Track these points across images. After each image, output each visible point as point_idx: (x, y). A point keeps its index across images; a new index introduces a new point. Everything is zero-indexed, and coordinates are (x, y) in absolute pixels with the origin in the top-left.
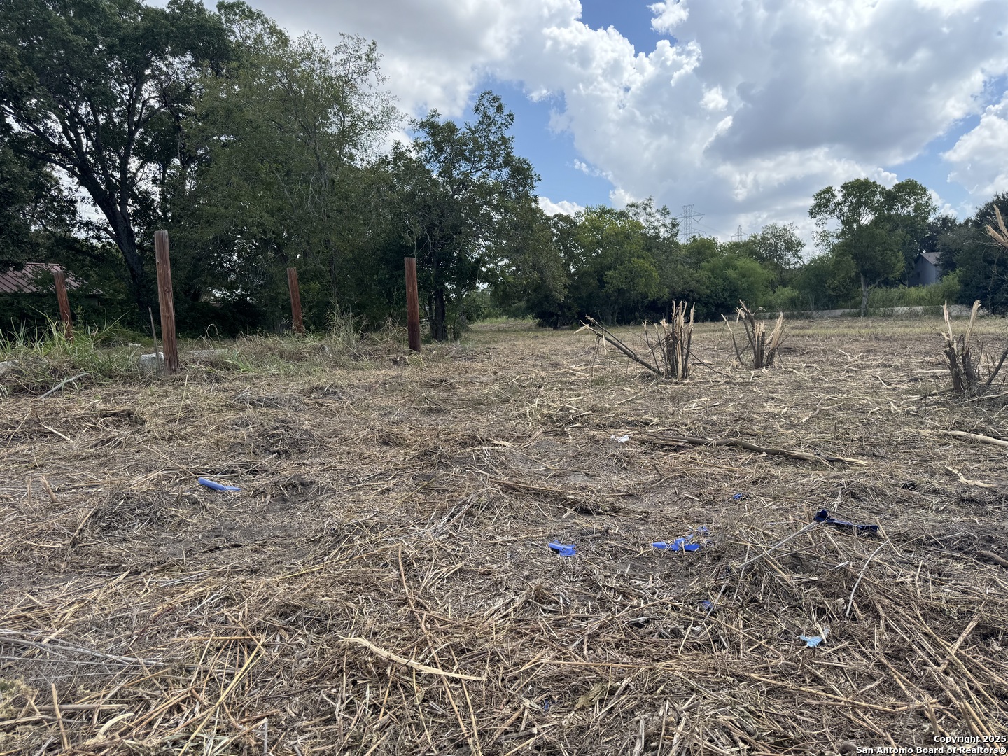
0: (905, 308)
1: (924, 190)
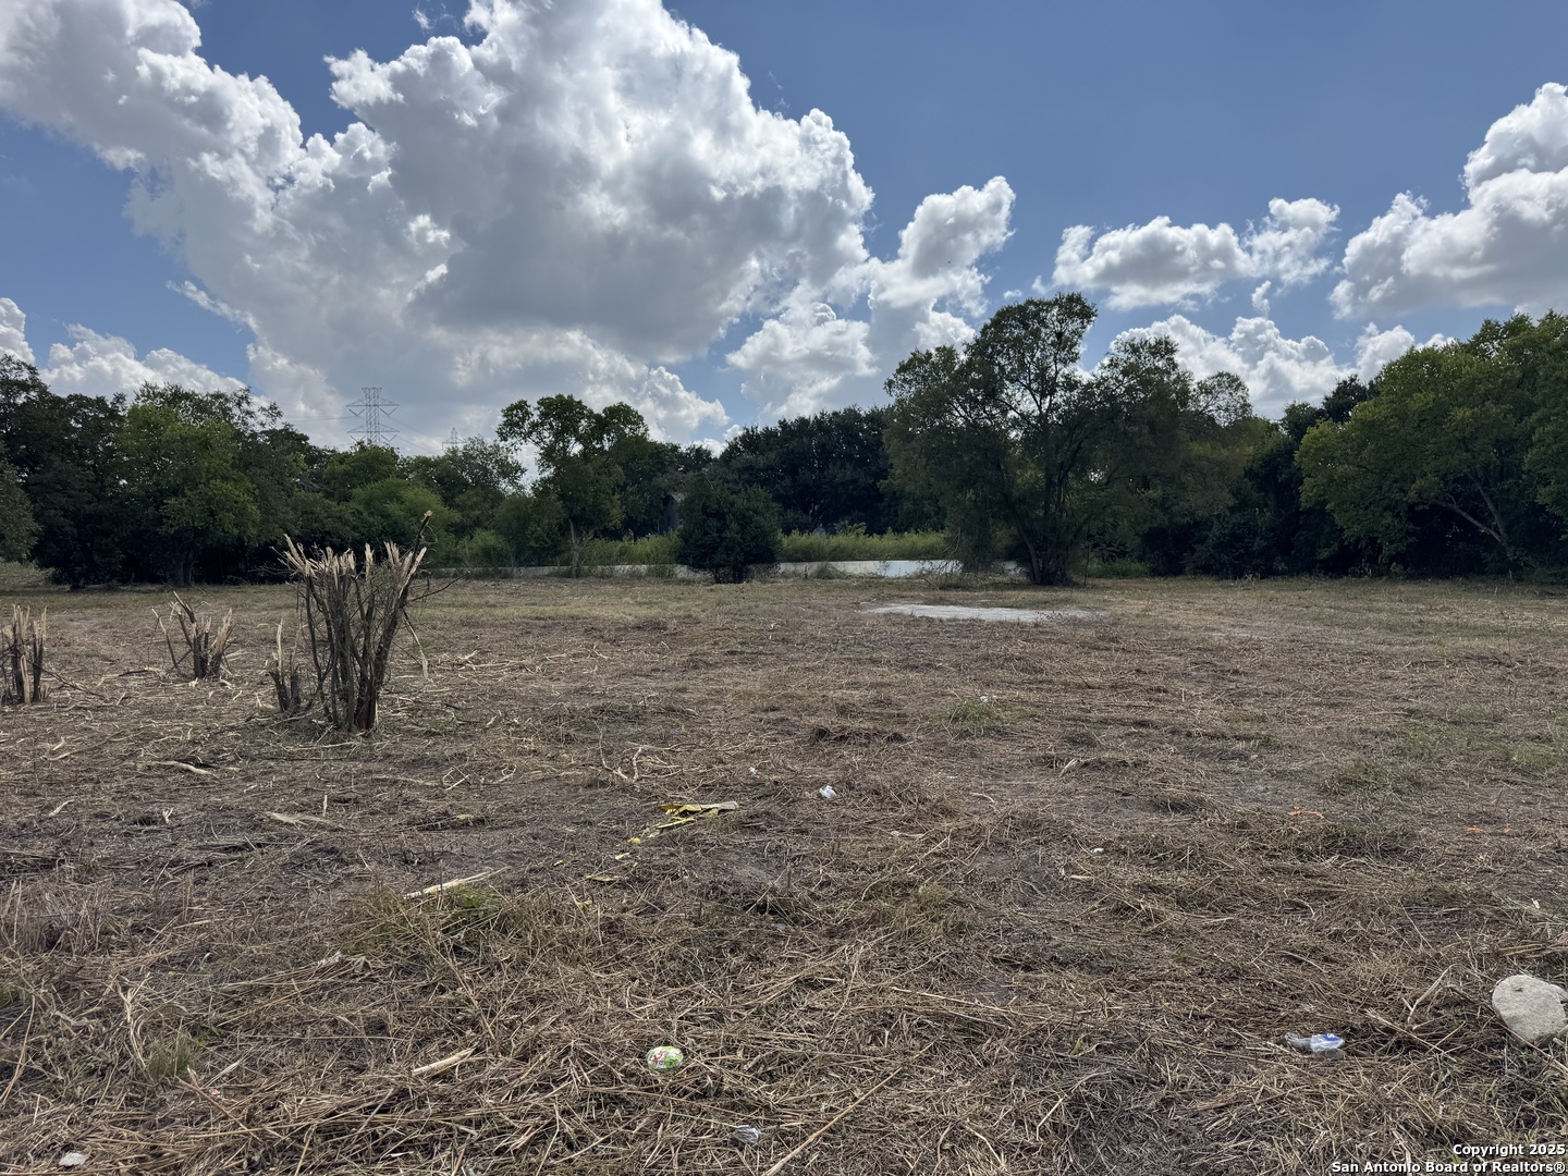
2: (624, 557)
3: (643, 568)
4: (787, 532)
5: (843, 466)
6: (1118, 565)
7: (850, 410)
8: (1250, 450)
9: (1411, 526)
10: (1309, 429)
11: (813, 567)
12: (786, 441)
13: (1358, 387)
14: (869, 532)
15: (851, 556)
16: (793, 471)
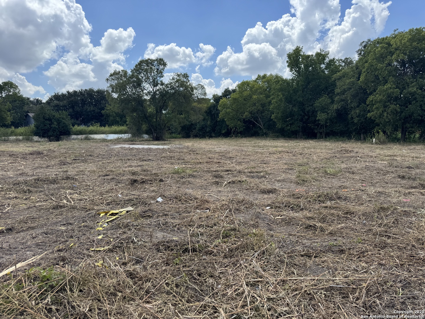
0: (14, 137)
1: (17, 86)
2: (12, 134)
3: (21, 138)
4: (73, 126)
5: (90, 106)
6: (173, 135)
7: (91, 89)
8: (206, 105)
9: (244, 124)
10: (221, 100)
11: (84, 136)
12: (70, 97)
13: (229, 90)
14: (101, 126)
15: (96, 133)
16: (73, 107)
